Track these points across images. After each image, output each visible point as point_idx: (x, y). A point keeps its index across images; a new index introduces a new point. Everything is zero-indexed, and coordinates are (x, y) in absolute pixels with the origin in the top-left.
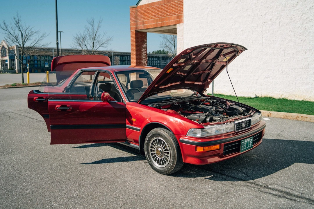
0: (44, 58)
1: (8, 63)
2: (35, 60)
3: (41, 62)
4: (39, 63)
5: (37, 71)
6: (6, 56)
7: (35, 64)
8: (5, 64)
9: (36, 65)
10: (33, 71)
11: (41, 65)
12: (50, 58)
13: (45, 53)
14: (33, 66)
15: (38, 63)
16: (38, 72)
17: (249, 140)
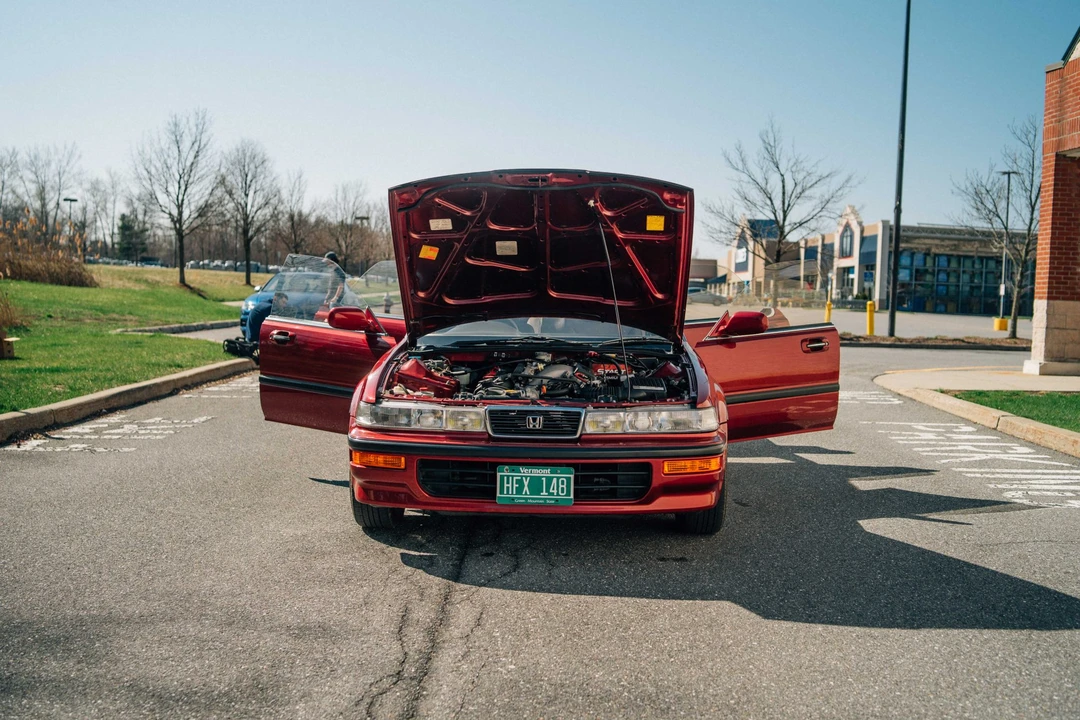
0: (973, 266)
1: (854, 276)
2: (939, 271)
3: (958, 277)
4: (953, 280)
5: (942, 308)
6: (850, 255)
7: (937, 285)
8: (848, 279)
9: (941, 288)
10: (929, 306)
11: (958, 286)
12: (992, 264)
13: (980, 249)
14: (932, 292)
15: (948, 280)
16: (946, 312)
17: (544, 472)
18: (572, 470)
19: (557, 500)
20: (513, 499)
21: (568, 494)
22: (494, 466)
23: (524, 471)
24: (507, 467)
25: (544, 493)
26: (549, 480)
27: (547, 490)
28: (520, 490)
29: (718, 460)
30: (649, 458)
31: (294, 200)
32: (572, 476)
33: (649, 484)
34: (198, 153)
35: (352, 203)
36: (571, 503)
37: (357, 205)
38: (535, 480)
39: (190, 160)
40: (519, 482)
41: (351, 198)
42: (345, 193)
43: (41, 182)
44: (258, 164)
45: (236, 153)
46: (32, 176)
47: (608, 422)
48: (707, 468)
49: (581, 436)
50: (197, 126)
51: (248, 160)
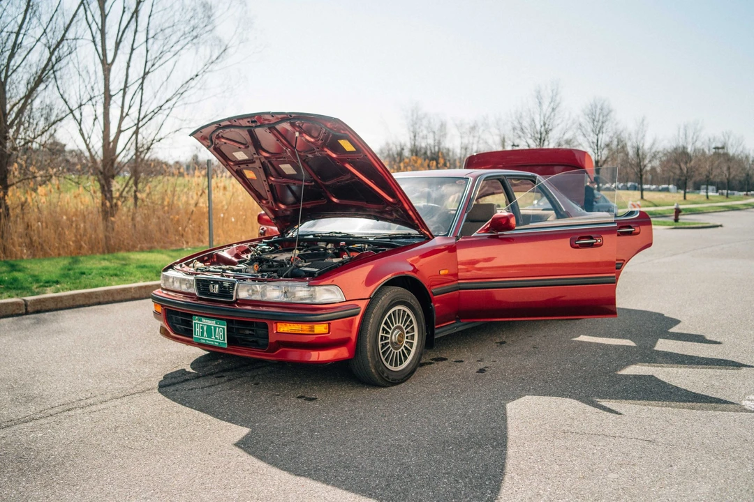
17: (212, 323)
18: (226, 323)
19: (219, 343)
20: (200, 339)
21: (224, 340)
22: (191, 316)
23: (204, 320)
24: (197, 317)
25: (213, 337)
26: (215, 328)
27: (215, 336)
28: (203, 333)
29: (326, 325)
30: (265, 319)
31: (639, 138)
32: (225, 327)
33: (268, 338)
34: (553, 109)
35: (691, 137)
36: (226, 346)
37: (695, 138)
38: (209, 328)
39: (548, 114)
40: (202, 328)
41: (690, 134)
42: (686, 131)
43: (502, 136)
44: (605, 113)
45: (590, 107)
46: (497, 132)
47: (250, 291)
48: (313, 331)
49: (237, 300)
50: (552, 91)
51: (598, 111)
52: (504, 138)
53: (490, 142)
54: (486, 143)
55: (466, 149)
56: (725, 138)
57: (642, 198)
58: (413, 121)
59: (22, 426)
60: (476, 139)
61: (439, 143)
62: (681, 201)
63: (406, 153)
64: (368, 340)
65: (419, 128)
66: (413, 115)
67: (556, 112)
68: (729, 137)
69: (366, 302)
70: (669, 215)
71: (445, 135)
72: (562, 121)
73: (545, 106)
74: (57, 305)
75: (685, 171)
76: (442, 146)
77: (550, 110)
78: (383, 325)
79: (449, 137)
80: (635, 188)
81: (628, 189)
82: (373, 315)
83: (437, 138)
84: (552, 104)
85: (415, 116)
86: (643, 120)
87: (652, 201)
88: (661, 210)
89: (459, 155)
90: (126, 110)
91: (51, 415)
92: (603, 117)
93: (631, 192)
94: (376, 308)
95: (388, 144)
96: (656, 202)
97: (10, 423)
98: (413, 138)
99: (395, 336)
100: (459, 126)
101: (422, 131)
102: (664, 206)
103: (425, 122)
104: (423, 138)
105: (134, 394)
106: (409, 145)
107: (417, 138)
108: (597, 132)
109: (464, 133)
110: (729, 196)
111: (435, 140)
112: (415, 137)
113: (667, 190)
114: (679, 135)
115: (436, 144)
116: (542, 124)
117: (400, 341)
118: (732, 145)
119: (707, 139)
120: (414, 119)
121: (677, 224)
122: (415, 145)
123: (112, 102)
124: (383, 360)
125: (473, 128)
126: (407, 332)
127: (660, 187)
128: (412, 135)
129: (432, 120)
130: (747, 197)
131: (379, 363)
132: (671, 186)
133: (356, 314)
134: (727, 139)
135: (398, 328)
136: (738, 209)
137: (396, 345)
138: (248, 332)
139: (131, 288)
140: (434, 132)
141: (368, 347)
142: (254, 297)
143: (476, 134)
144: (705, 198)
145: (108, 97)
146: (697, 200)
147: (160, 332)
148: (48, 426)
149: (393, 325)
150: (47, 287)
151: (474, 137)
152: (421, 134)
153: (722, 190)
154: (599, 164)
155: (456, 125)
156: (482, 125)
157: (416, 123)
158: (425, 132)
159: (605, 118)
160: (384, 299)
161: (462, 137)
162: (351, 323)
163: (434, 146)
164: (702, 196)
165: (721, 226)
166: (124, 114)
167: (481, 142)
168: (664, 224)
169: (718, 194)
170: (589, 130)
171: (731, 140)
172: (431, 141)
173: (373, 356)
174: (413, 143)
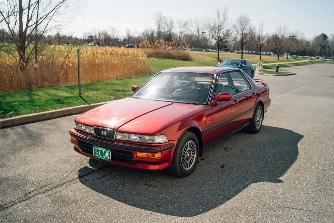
17: (104, 150)
18: (110, 150)
19: (107, 159)
20: (97, 156)
21: (110, 158)
22: (92, 145)
23: (99, 148)
24: (95, 146)
25: (104, 156)
26: (105, 152)
27: (105, 156)
28: (98, 154)
29: (160, 154)
30: (131, 150)
31: (260, 32)
32: (110, 152)
33: (132, 158)
34: (224, 19)
35: (282, 32)
36: (111, 161)
37: (284, 33)
38: (102, 152)
39: (222, 22)
40: (98, 151)
41: (282, 31)
42: (280, 29)
43: (198, 27)
44: (246, 21)
45: (240, 18)
46: (196, 26)
47: (123, 136)
48: (154, 156)
49: (116, 139)
50: (224, 11)
51: (243, 20)
52: (199, 29)
53: (193, 30)
54: (191, 31)
55: (182, 33)
56: (296, 33)
57: (260, 59)
58: (158, 20)
59: (18, 205)
60: (187, 29)
61: (170, 31)
62: (277, 60)
63: (155, 35)
64: (177, 158)
65: (161, 23)
66: (158, 18)
67: (225, 20)
68: (298, 33)
69: (177, 141)
70: (272, 67)
71: (172, 27)
72: (228, 25)
73: (221, 18)
74: (12, 123)
75: (279, 47)
76: (171, 32)
77: (223, 19)
78: (183, 151)
79: (174, 27)
80: (256, 54)
81: (253, 54)
82: (179, 147)
83: (169, 28)
84: (224, 16)
85: (159, 18)
86: (262, 24)
87: (265, 60)
88: (269, 65)
89: (178, 36)
90: (30, 16)
91: (31, 198)
92: (245, 23)
93: (254, 56)
94: (181, 143)
95: (146, 30)
96: (267, 61)
97: (12, 203)
98: (158, 28)
99: (188, 154)
100: (179, 23)
101: (162, 25)
102: (270, 63)
103: (164, 21)
104: (163, 28)
105: (66, 183)
106: (156, 31)
107: (160, 28)
108: (243, 29)
109: (181, 26)
110: (297, 58)
111: (168, 29)
112: (159, 27)
113: (270, 55)
114: (277, 31)
115: (169, 31)
116: (219, 25)
117: (190, 157)
118: (299, 36)
119: (289, 33)
120: (159, 19)
121: (277, 73)
122: (159, 31)
123: (23, 13)
124: (183, 166)
125: (185, 24)
126: (192, 152)
127: (267, 53)
128: (158, 26)
129: (167, 20)
130: (304, 59)
131: (181, 168)
132: (271, 53)
133: (173, 147)
134: (297, 33)
135: (189, 150)
136: (301, 65)
137: (188, 159)
138: (121, 154)
139: (46, 114)
140: (168, 26)
141: (177, 162)
142: (124, 139)
143: (187, 27)
144: (287, 59)
145: (21, 10)
146: (283, 60)
147: (74, 149)
148: (31, 205)
149: (187, 150)
150: (6, 113)
151: (186, 28)
152: (162, 26)
153: (293, 55)
154: (243, 44)
155: (178, 23)
156: (189, 23)
157: (160, 21)
158: (164, 25)
159: (246, 23)
160: (184, 139)
161: (180, 28)
162: (170, 151)
163: (168, 32)
164: (285, 58)
165: (296, 74)
166: (29, 19)
167: (189, 30)
168: (272, 73)
169: (291, 57)
170: (239, 28)
171: (298, 34)
172: (166, 30)
173: (179, 166)
174: (158, 30)
